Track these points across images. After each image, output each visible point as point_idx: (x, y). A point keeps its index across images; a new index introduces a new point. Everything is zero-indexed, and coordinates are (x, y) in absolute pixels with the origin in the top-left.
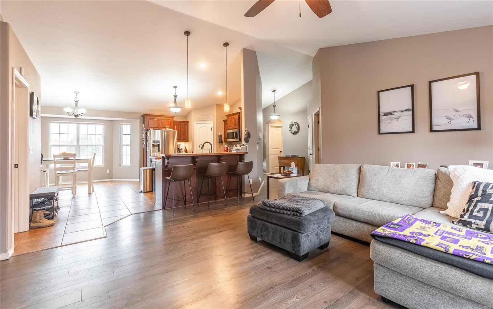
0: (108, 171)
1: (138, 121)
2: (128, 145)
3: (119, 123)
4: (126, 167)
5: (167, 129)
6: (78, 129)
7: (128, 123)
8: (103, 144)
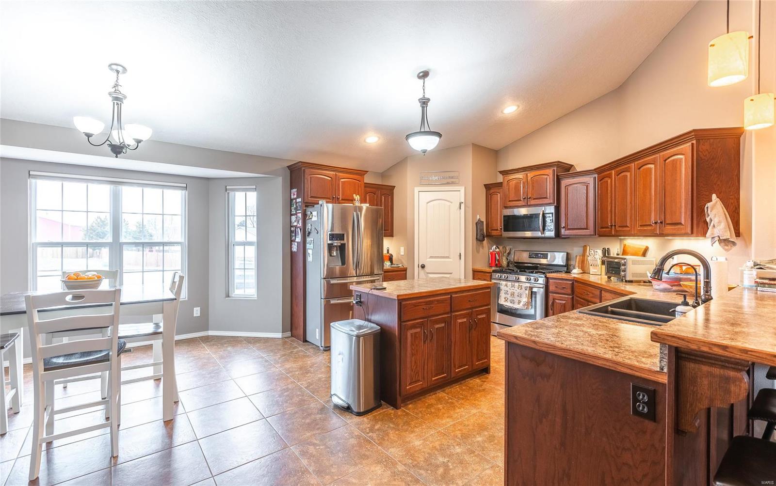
0: (197, 312)
1: (279, 181)
2: (250, 244)
3: (226, 185)
4: (246, 301)
5: (357, 204)
6: (116, 200)
7: (248, 187)
8: (183, 241)
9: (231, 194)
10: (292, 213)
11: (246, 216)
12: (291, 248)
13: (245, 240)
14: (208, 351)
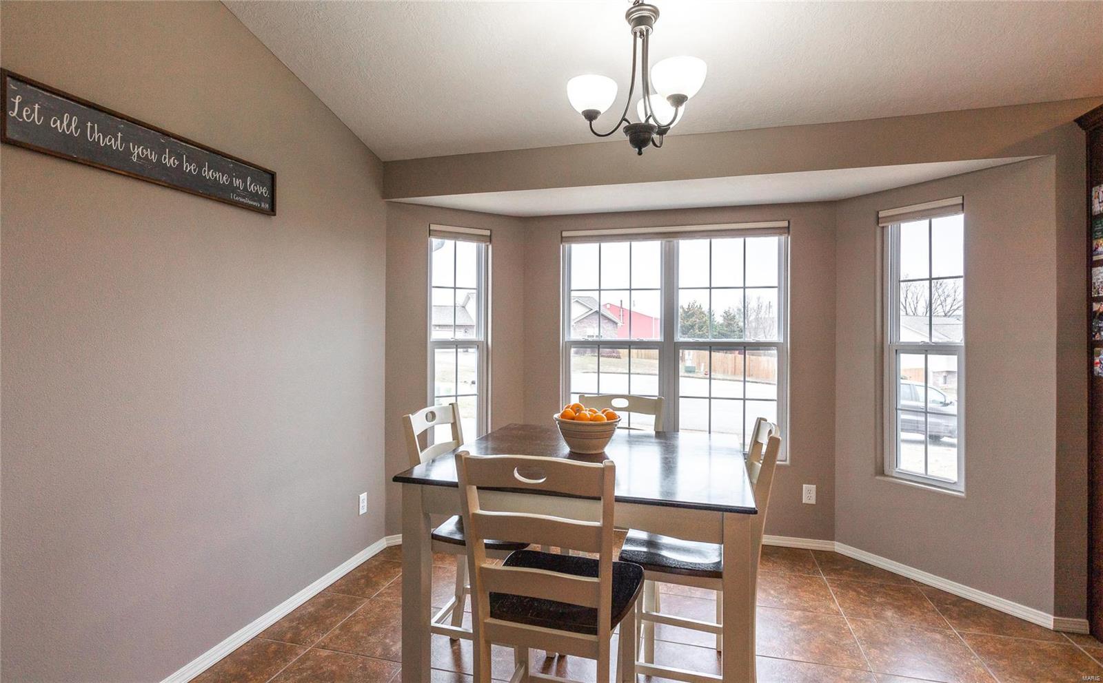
0: (809, 494)
1: (1046, 168)
3: (878, 208)
8: (782, 341)
9: (890, 227)
10: (1095, 258)
11: (931, 279)
12: (1091, 365)
13: (927, 340)
14: (836, 605)
